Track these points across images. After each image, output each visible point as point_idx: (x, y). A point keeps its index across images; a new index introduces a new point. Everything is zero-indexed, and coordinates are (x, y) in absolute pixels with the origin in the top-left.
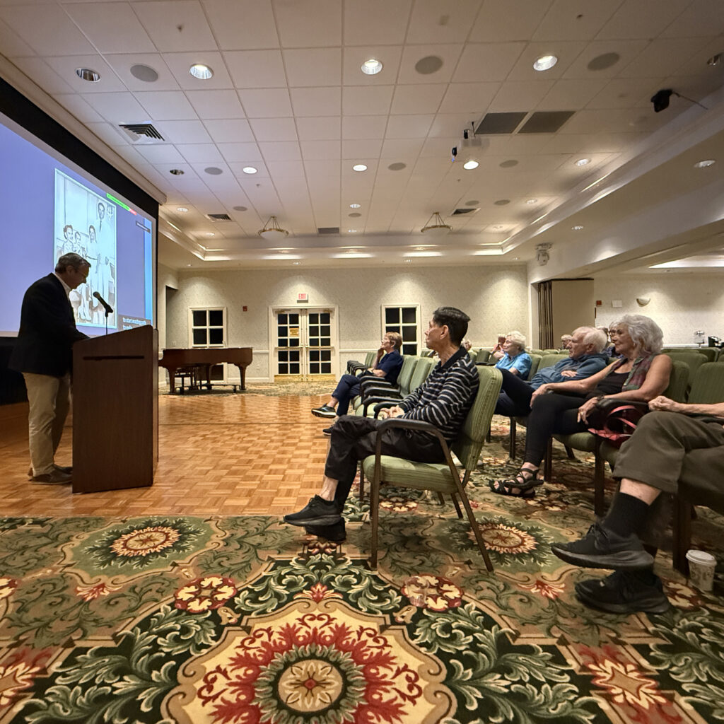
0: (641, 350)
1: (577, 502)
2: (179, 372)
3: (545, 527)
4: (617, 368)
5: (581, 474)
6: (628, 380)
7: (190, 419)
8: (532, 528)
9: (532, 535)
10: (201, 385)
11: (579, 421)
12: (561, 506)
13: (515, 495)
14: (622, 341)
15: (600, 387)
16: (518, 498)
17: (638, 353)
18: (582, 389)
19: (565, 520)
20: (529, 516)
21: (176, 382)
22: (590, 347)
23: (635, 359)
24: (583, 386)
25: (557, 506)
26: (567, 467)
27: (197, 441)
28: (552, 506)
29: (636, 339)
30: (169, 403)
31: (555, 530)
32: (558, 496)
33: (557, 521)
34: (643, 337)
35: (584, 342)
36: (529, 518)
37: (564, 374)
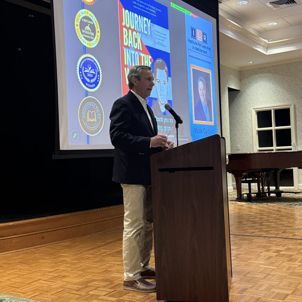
2: (246, 177)
7: (261, 230)
10: (270, 192)
21: (242, 187)
27: (270, 257)
30: (237, 211)
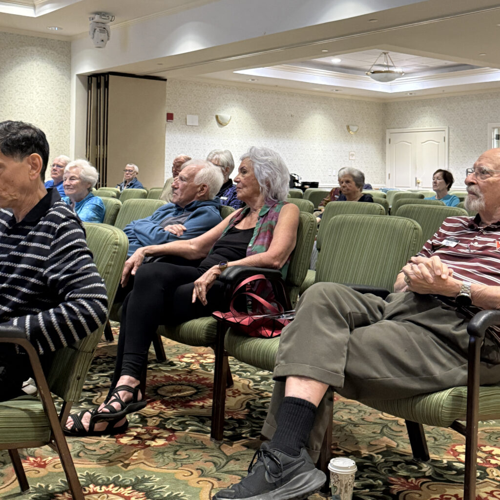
0: (266, 198)
1: (184, 425)
3: (153, 473)
4: (238, 222)
5: (178, 383)
6: (253, 238)
8: (137, 478)
9: (140, 491)
11: (194, 300)
12: (166, 436)
13: (99, 434)
14: (246, 184)
15: (218, 250)
16: (103, 438)
17: (263, 201)
18: (192, 252)
19: (176, 457)
20: (127, 462)
22: (202, 189)
23: (260, 210)
24: (193, 247)
25: (160, 438)
26: (159, 375)
28: (153, 439)
29: (262, 183)
31: (166, 474)
32: (158, 423)
33: (167, 461)
34: (270, 180)
35: (196, 182)
36: (128, 465)
37: (168, 229)
